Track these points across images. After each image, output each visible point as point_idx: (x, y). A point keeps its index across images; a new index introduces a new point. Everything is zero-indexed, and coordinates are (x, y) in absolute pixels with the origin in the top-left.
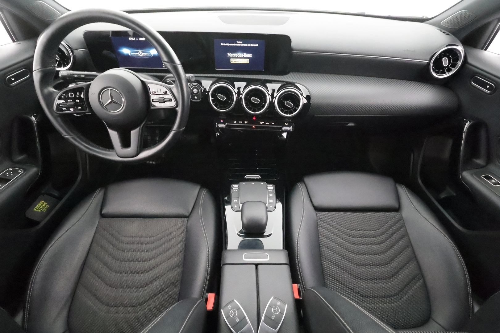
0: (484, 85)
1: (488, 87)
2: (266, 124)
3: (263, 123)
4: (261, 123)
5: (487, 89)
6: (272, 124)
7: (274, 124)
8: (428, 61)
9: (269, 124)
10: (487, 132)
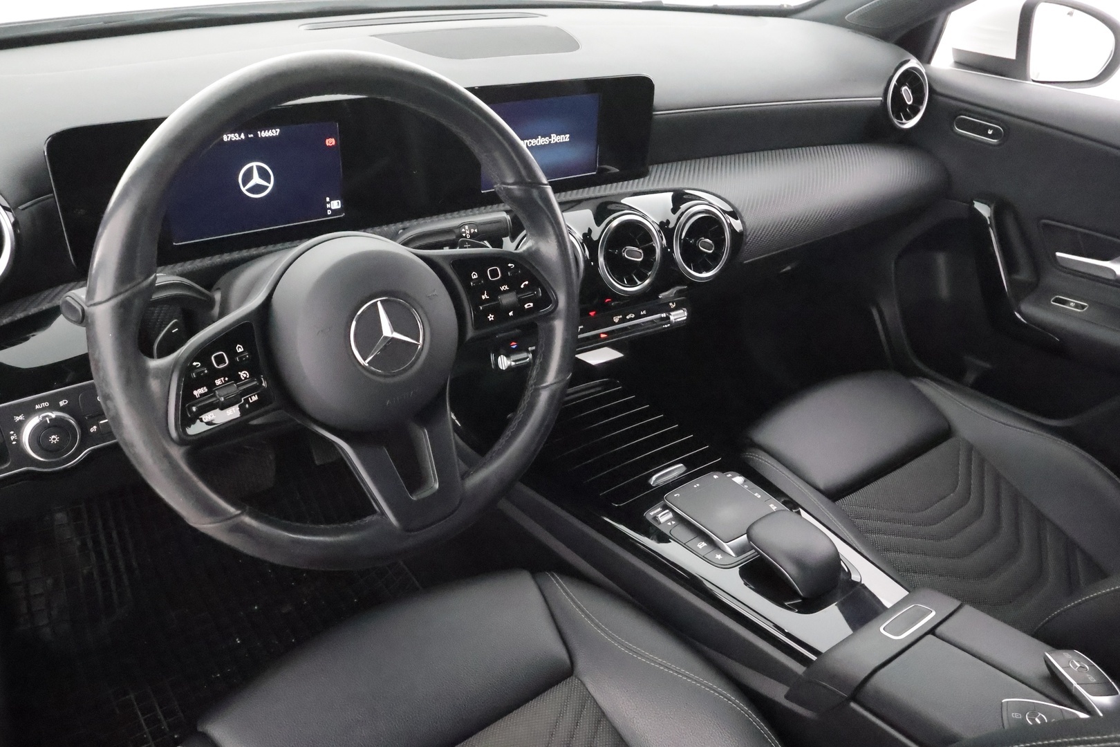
0: (982, 130)
1: (990, 132)
2: (628, 317)
3: (619, 317)
4: (616, 319)
5: (991, 136)
6: (642, 313)
7: (644, 312)
8: (881, 99)
9: (633, 316)
10: (1017, 218)
